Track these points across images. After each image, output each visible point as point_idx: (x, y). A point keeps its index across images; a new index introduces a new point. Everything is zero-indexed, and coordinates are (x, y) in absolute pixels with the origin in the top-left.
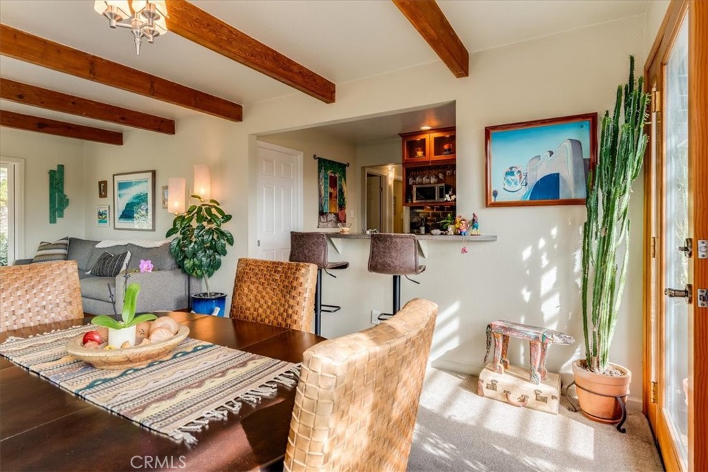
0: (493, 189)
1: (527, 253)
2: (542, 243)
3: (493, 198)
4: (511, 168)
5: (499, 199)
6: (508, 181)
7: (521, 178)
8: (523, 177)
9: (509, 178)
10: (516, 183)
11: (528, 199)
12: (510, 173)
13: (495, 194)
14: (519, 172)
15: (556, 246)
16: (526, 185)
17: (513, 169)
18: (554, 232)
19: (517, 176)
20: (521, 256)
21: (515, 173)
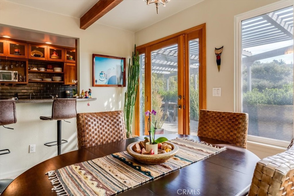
0: (95, 79)
1: (106, 104)
2: (110, 100)
3: (95, 83)
4: (102, 72)
5: (98, 83)
6: (101, 76)
7: (105, 76)
8: (106, 76)
9: (101, 75)
10: (103, 78)
11: (107, 84)
12: (101, 74)
13: (96, 81)
14: (104, 74)
15: (114, 101)
16: (106, 79)
17: (103, 72)
18: (114, 96)
19: (103, 75)
20: (104, 105)
21: (103, 74)
